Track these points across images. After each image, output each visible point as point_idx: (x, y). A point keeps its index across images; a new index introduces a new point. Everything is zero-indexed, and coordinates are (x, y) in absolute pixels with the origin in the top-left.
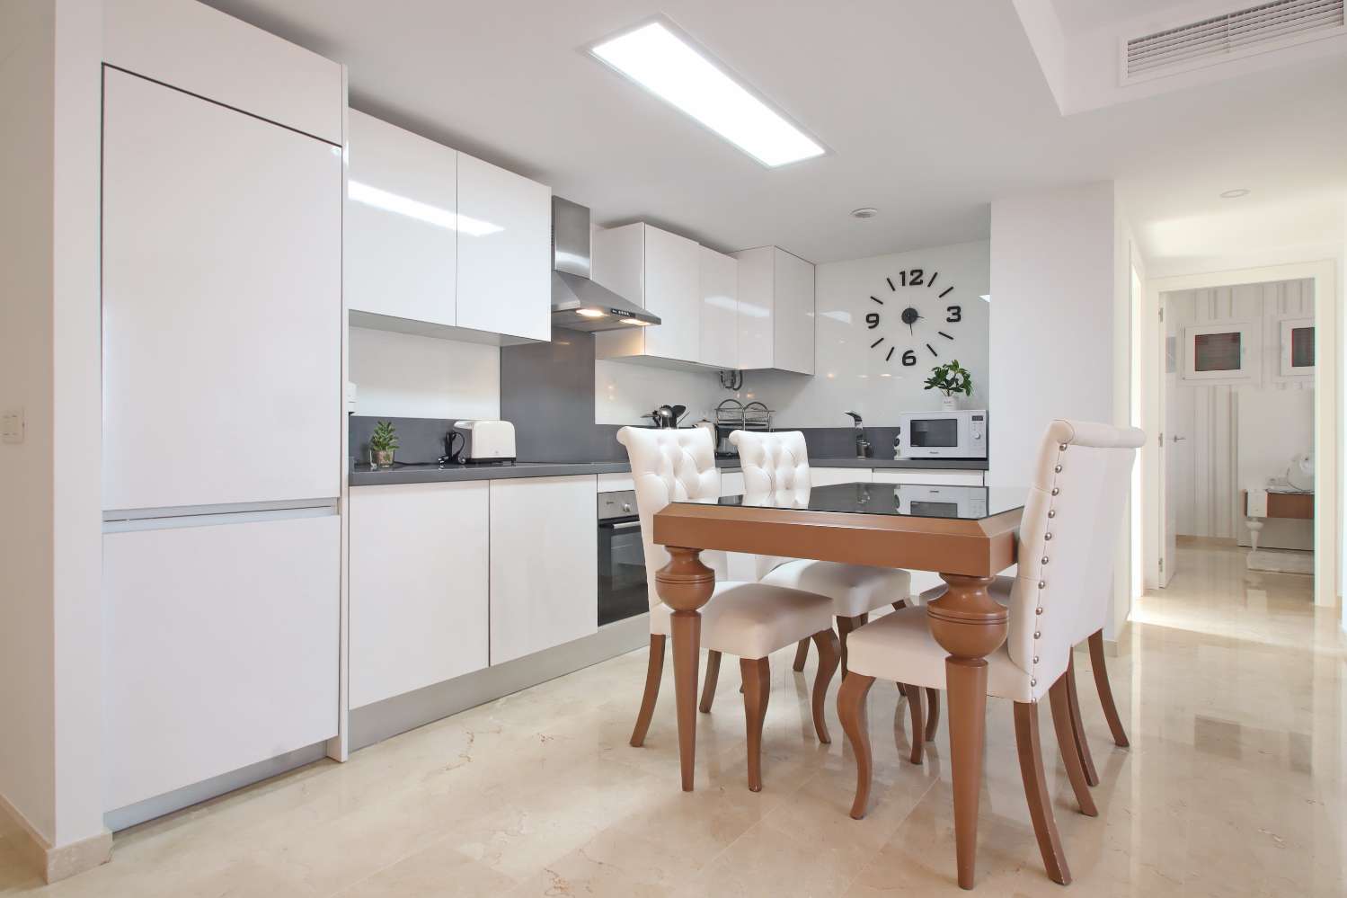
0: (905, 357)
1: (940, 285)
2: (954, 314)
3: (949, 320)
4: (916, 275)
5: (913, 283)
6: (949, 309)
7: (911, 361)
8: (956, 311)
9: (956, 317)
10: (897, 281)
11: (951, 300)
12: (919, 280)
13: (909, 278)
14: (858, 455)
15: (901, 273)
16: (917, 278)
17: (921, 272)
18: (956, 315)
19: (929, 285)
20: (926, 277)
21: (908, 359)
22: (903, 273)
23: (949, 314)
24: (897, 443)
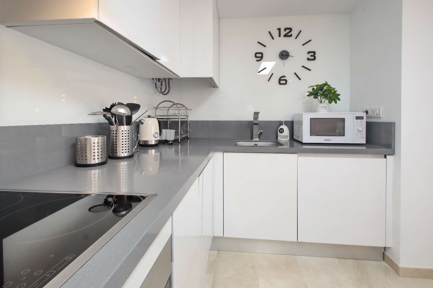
0: (280, 80)
1: (303, 38)
2: (311, 56)
3: (308, 59)
4: (287, 31)
5: (285, 36)
6: (309, 53)
8: (312, 54)
9: (313, 58)
10: (275, 34)
11: (310, 47)
12: (289, 34)
13: (283, 33)
14: (252, 138)
15: (278, 29)
16: (288, 33)
17: (291, 29)
18: (313, 56)
19: (296, 38)
20: (294, 33)
21: (283, 81)
22: (279, 29)
23: (309, 56)
24: (282, 131)
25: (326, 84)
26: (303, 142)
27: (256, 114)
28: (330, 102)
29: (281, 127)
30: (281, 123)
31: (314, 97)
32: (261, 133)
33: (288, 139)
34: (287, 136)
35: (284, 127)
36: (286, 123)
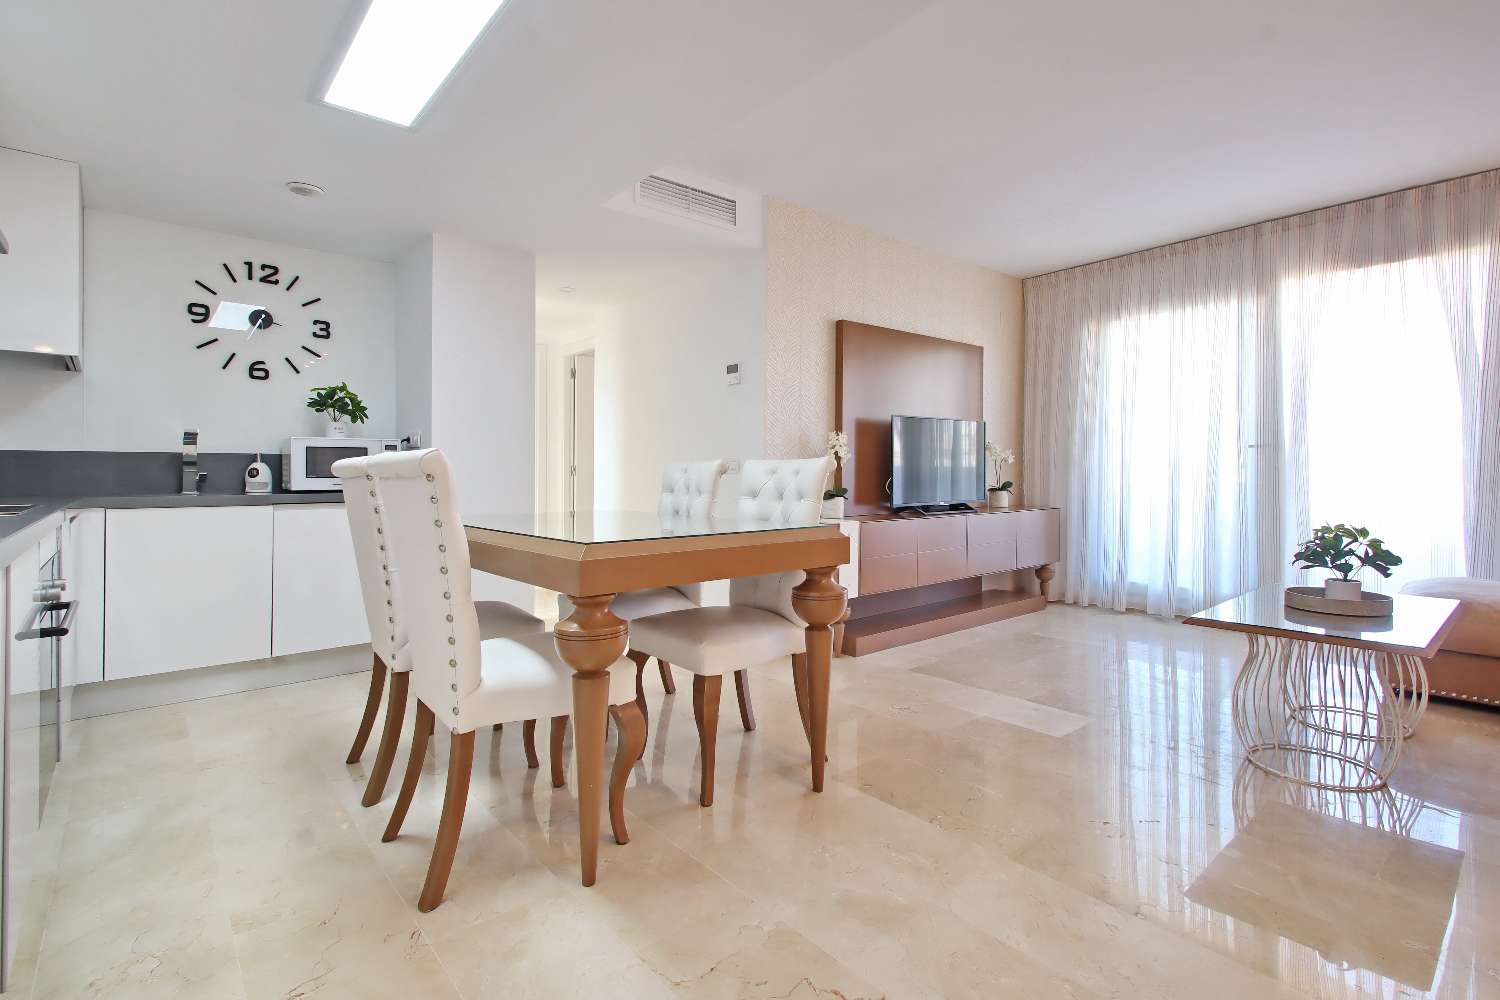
0: (252, 369)
1: (303, 292)
2: (322, 329)
3: (315, 334)
4: (268, 271)
5: (263, 280)
6: (316, 322)
7: (261, 374)
8: (324, 326)
9: (324, 333)
10: (240, 272)
11: (317, 312)
12: (273, 279)
13: (258, 273)
14: (180, 490)
15: (245, 263)
16: (271, 275)
17: (276, 270)
18: (324, 330)
19: (288, 289)
20: (284, 277)
21: (257, 371)
22: (249, 264)
23: (317, 329)
24: (254, 473)
25: (343, 388)
26: (293, 489)
27: (190, 438)
28: (354, 420)
29: (254, 465)
30: (253, 458)
31: (317, 410)
32: (203, 478)
33: (269, 489)
34: (266, 484)
35: (259, 465)
36: (265, 458)
